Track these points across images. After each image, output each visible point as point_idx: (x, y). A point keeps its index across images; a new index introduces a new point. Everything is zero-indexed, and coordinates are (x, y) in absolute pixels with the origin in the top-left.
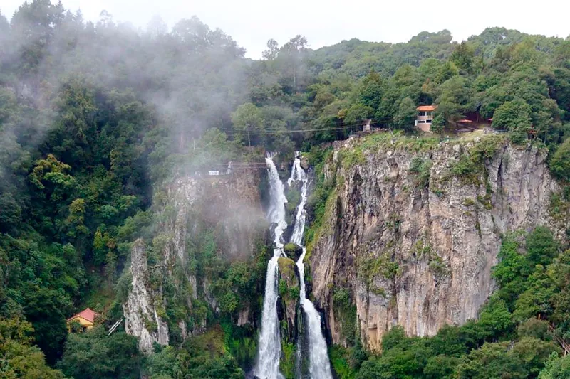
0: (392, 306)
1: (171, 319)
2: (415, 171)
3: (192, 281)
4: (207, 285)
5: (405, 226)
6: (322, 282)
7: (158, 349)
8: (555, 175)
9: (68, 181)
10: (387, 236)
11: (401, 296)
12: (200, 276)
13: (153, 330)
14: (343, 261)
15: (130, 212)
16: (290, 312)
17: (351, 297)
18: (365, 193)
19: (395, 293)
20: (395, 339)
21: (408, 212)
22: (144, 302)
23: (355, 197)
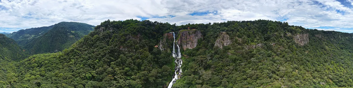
0: (187, 46)
1: (164, 48)
2: (188, 33)
3: (166, 43)
4: (168, 44)
5: (188, 38)
6: (179, 43)
7: (162, 51)
8: (201, 33)
9: (156, 34)
10: (186, 39)
11: (188, 45)
12: (167, 43)
13: (162, 48)
14: (181, 41)
15: (161, 37)
16: (176, 46)
17: (182, 44)
18: (183, 35)
19: (187, 44)
20: (188, 49)
21: (188, 37)
22: (161, 46)
23: (182, 35)
